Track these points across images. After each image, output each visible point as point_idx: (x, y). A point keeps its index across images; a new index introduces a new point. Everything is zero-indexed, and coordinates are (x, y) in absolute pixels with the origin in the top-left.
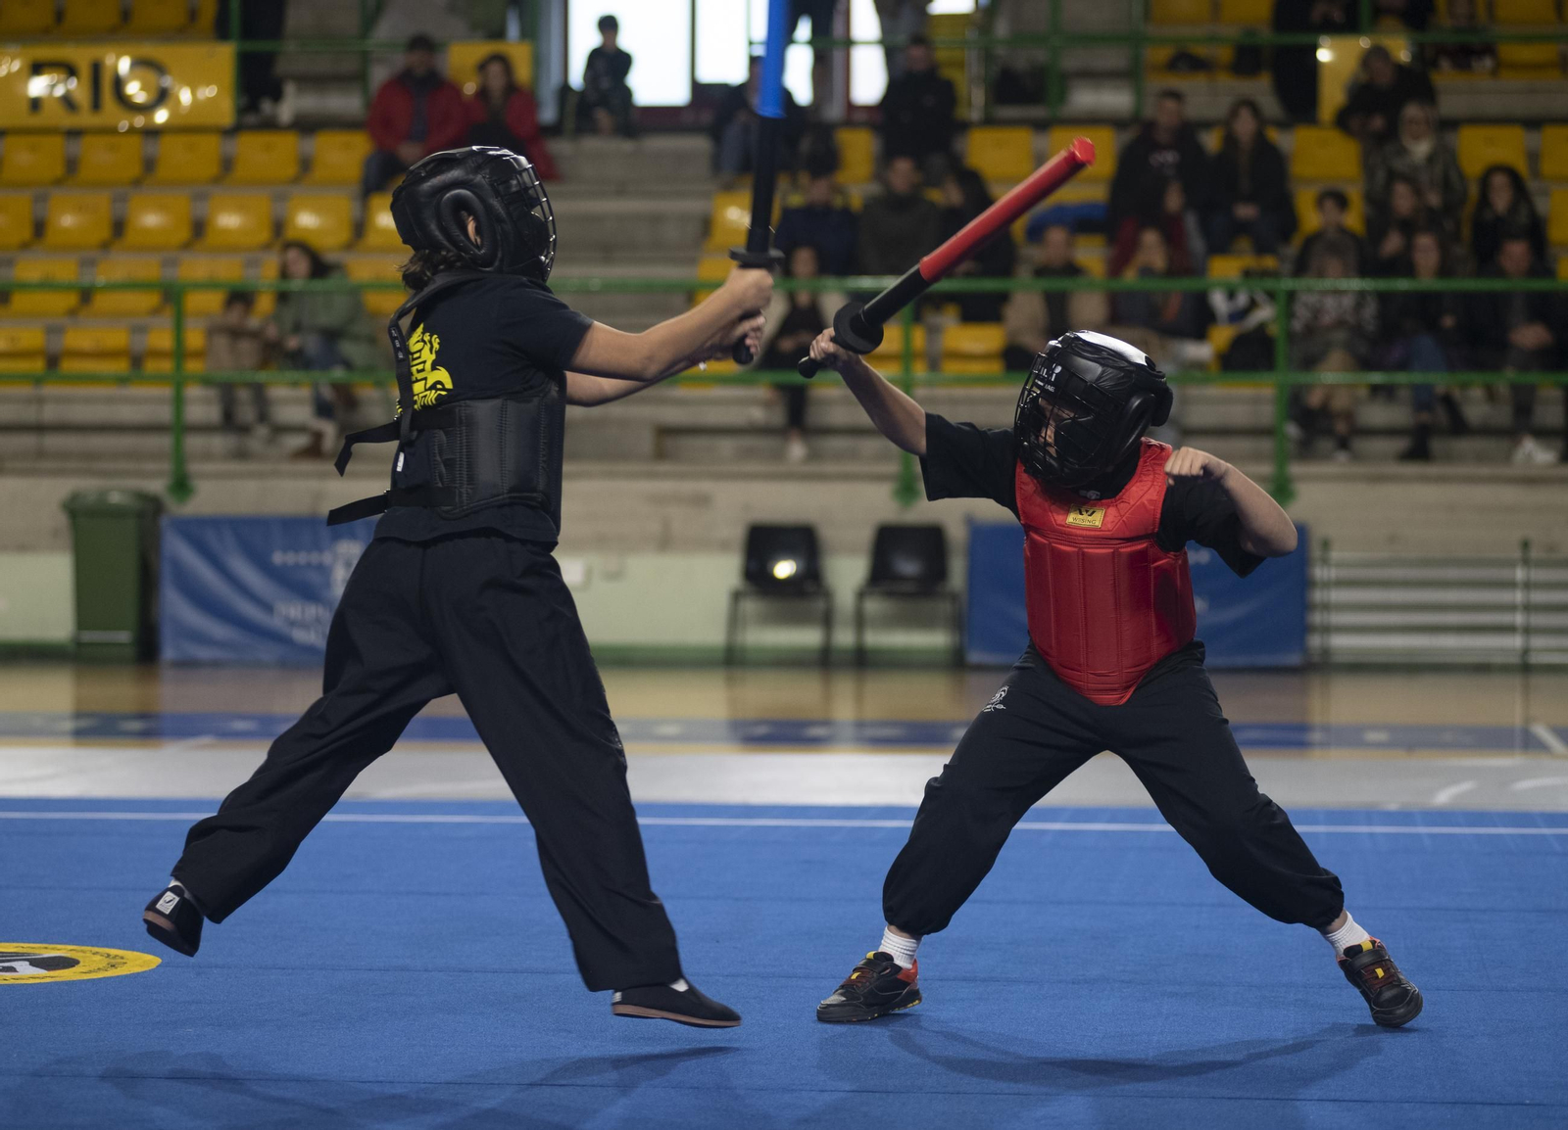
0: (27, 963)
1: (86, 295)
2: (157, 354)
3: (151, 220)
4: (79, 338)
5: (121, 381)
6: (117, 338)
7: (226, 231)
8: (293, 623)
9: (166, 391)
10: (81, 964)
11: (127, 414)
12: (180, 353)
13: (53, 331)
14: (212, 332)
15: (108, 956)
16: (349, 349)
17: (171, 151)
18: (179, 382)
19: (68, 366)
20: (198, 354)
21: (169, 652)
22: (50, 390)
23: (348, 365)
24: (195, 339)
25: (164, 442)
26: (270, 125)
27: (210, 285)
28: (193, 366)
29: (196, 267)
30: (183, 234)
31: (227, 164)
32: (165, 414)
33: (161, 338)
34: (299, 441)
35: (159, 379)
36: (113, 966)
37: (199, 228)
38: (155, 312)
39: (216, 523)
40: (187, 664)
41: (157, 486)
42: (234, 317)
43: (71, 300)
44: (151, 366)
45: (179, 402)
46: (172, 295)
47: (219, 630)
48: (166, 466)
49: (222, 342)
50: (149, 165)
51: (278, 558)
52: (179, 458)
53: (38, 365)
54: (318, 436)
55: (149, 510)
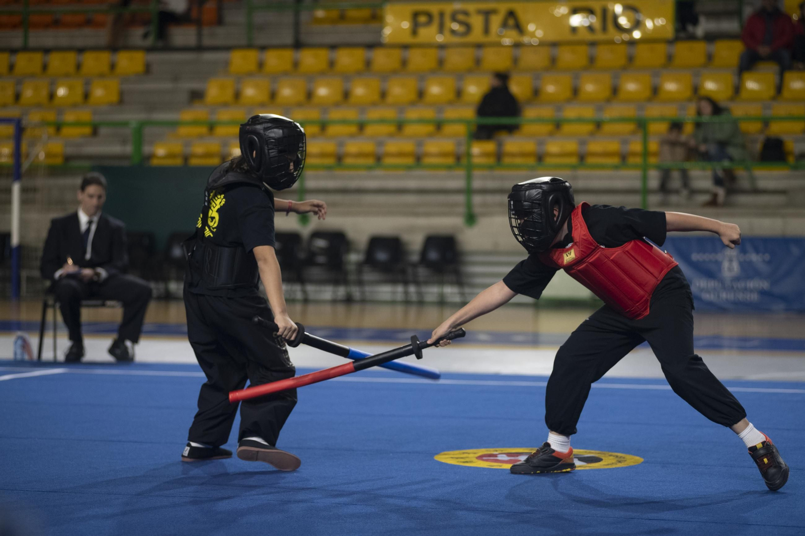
0: (577, 459)
1: (599, 124)
2: (634, 154)
3: (631, 86)
4: (595, 146)
5: (616, 167)
6: (614, 146)
7: (670, 92)
8: (702, 290)
9: (637, 173)
10: (604, 461)
11: (618, 184)
12: (646, 154)
13: (583, 143)
15: (617, 457)
16: (733, 151)
17: (642, 52)
18: (645, 168)
19: (591, 160)
20: (655, 154)
22: (581, 172)
23: (731, 159)
24: (653, 146)
25: (637, 198)
26: (692, 38)
27: (661, 119)
28: (653, 160)
29: (654, 110)
30: (647, 93)
31: (670, 58)
32: (637, 184)
33: (636, 146)
34: (706, 198)
35: (635, 167)
36: (620, 462)
37: (655, 91)
38: (633, 133)
42: (673, 136)
43: (590, 127)
44: (632, 160)
45: (645, 178)
46: (642, 125)
49: (666, 148)
50: (631, 59)
51: (695, 257)
52: (645, 205)
53: (574, 160)
54: (715, 196)
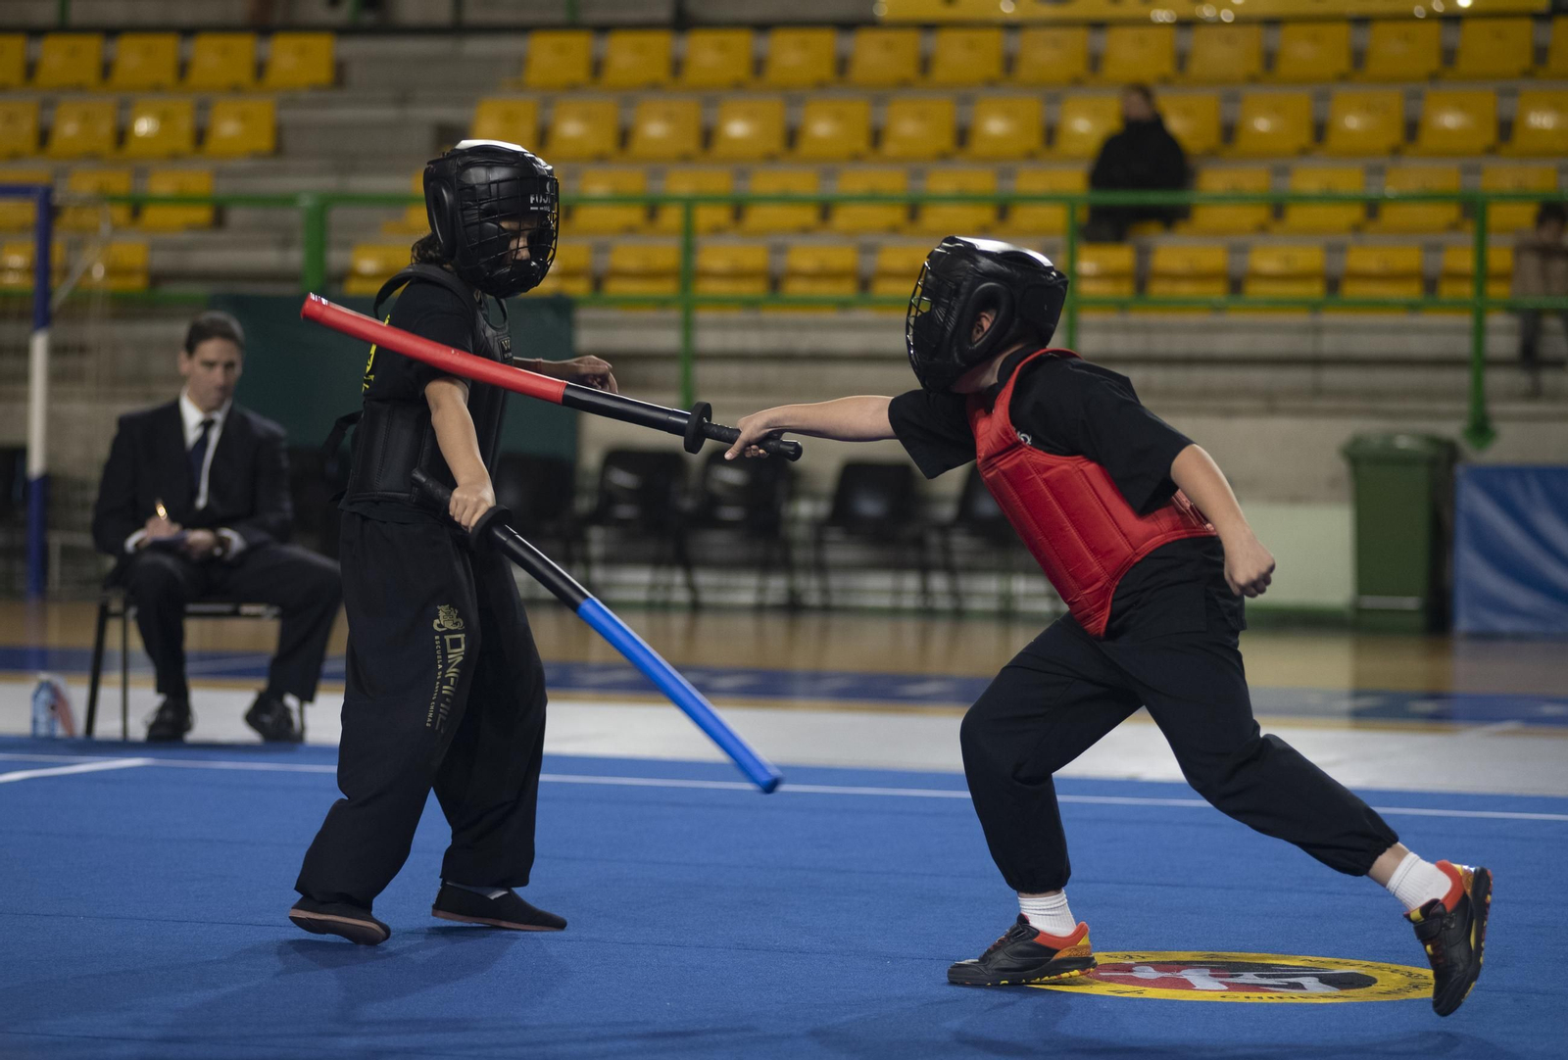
0: (1317, 979)
1: (1373, 208)
2: (1456, 276)
3: (1450, 120)
4: (1364, 259)
5: (1412, 307)
6: (1408, 258)
7: (1541, 132)
9: (1466, 320)
10: (1379, 983)
11: (1417, 345)
12: (1482, 275)
13: (1335, 249)
14: (1520, 250)
15: (1410, 975)
17: (1475, 41)
18: (1479, 310)
19: (1352, 290)
20: (1504, 277)
21: (1463, 623)
22: (1329, 318)
24: (1500, 258)
25: (1462, 378)
27: (1520, 196)
28: (1497, 291)
29: (1501, 176)
30: (1487, 136)
31: (1541, 55)
32: (1463, 346)
33: (1461, 259)
35: (1457, 305)
36: (1416, 987)
37: (1506, 129)
38: (1454, 227)
39: (1520, 472)
40: (1485, 637)
41: (1452, 430)
43: (1355, 213)
44: (1447, 290)
45: (1479, 332)
46: (1473, 209)
47: (1522, 597)
48: (1464, 406)
49: (1531, 262)
50: (1449, 56)
52: (1479, 397)
53: (1315, 290)
55: (1444, 455)
